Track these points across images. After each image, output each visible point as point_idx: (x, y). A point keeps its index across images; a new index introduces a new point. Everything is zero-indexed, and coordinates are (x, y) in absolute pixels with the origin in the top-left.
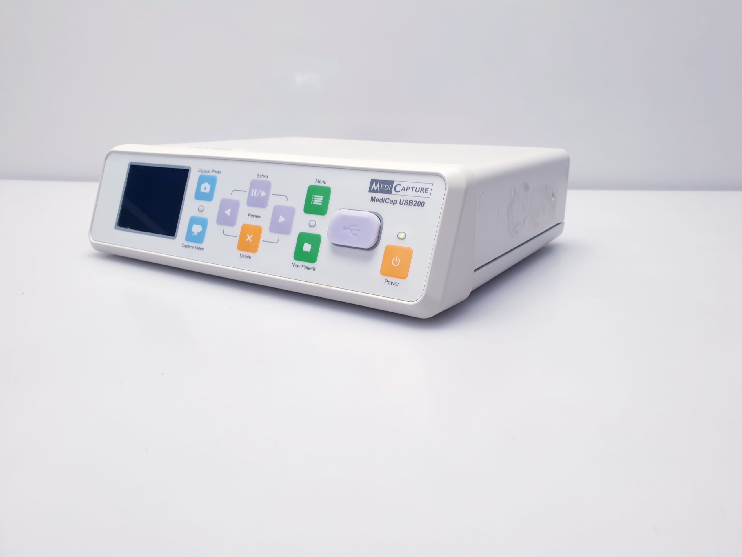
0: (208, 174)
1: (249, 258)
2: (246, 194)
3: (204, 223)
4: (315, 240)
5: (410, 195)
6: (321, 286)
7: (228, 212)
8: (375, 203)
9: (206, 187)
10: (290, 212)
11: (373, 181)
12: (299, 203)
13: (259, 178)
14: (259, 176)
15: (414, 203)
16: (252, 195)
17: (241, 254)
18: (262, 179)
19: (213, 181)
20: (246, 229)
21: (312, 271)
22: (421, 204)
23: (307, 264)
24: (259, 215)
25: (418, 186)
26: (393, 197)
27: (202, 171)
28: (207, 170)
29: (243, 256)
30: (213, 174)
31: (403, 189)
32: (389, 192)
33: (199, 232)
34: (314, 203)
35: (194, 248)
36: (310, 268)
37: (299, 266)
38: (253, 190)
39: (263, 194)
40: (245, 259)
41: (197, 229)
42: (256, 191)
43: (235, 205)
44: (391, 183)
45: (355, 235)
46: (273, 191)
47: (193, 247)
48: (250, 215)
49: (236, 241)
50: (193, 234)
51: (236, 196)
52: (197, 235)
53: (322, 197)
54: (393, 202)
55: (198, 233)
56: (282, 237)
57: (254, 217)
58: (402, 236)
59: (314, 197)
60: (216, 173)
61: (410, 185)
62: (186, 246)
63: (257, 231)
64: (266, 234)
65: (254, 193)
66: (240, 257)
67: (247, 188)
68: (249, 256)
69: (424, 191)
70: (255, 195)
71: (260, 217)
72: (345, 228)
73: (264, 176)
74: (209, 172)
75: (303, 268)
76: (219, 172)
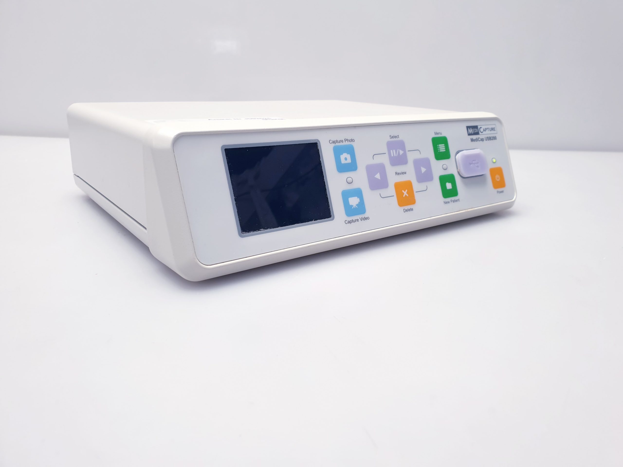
0: (341, 144)
1: (412, 209)
2: (387, 156)
3: (358, 193)
4: (450, 178)
5: (488, 133)
6: (469, 210)
7: (378, 176)
8: (473, 142)
9: (345, 158)
10: (426, 162)
11: (468, 127)
12: (430, 154)
13: (392, 140)
14: (392, 137)
15: (492, 138)
16: (392, 155)
17: (404, 209)
18: (394, 139)
19: (351, 151)
20: (399, 187)
21: (458, 202)
22: (495, 138)
23: (453, 198)
24: (404, 171)
25: (490, 127)
26: (480, 136)
27: (334, 142)
28: (339, 140)
29: (407, 211)
30: (347, 143)
31: (484, 130)
32: (477, 133)
33: (358, 203)
34: (441, 151)
35: (360, 220)
36: (456, 201)
37: (449, 202)
38: (391, 151)
39: (401, 152)
40: (409, 212)
41: (354, 201)
42: (394, 151)
43: (381, 168)
44: (476, 127)
45: (478, 167)
46: (408, 148)
47: (358, 220)
48: (396, 173)
49: (394, 200)
50: (353, 208)
51: (378, 160)
52: (357, 207)
53: (443, 145)
54: (482, 140)
55: (357, 205)
56: (429, 184)
57: (401, 174)
58: (494, 161)
59: (439, 146)
60: (349, 141)
61: (486, 127)
62: (349, 222)
63: (408, 185)
64: (416, 186)
65: (394, 153)
66: (404, 212)
67: (385, 150)
68: (411, 209)
69: (493, 129)
70: (395, 155)
71: (405, 173)
72: (470, 164)
73: (395, 137)
74: (342, 141)
75: (452, 202)
76: (352, 140)
